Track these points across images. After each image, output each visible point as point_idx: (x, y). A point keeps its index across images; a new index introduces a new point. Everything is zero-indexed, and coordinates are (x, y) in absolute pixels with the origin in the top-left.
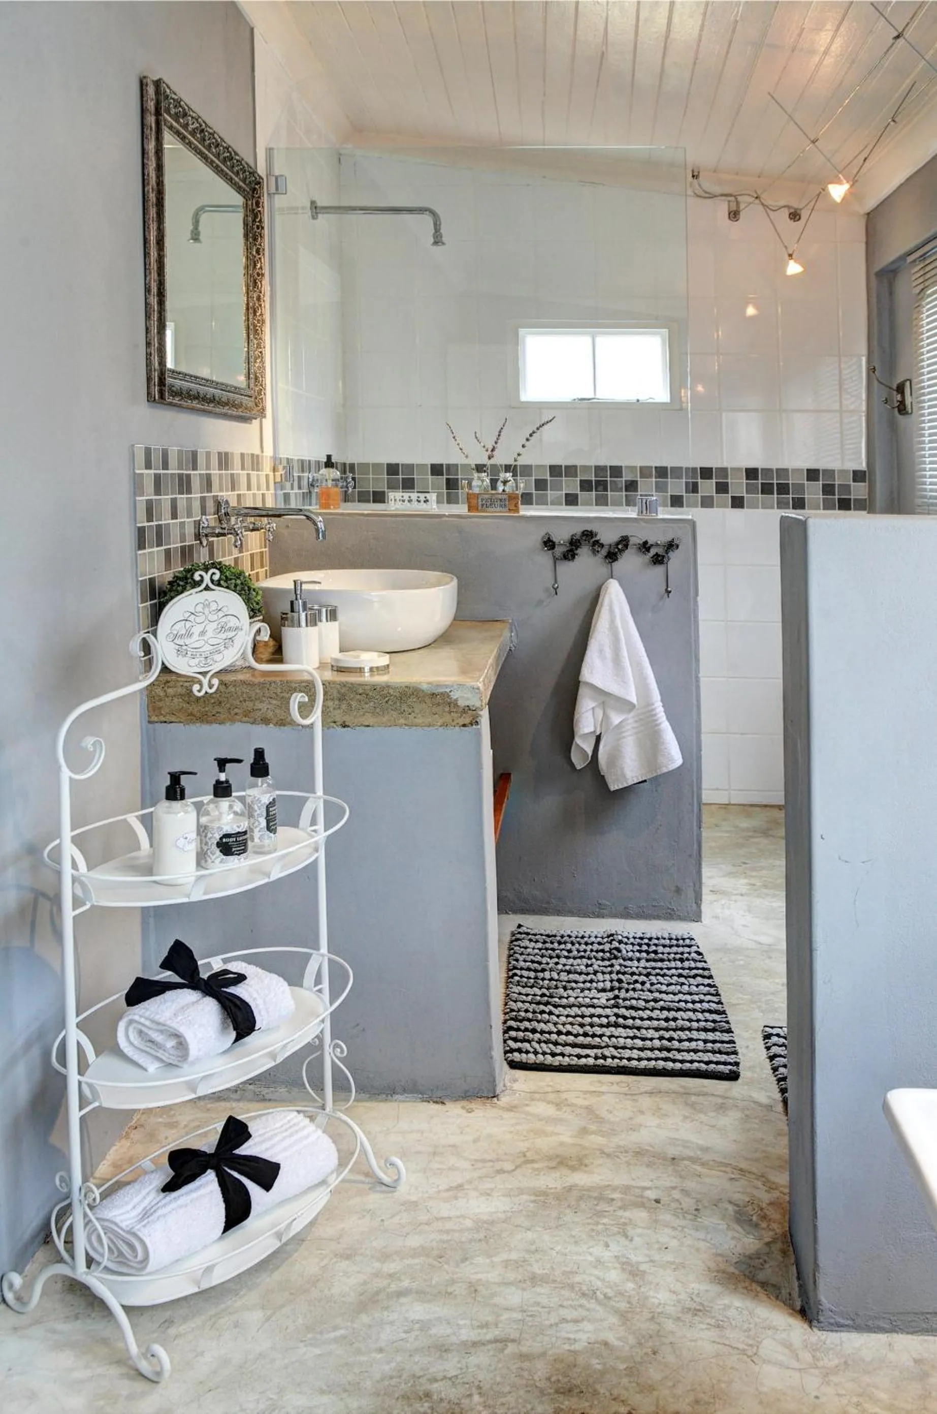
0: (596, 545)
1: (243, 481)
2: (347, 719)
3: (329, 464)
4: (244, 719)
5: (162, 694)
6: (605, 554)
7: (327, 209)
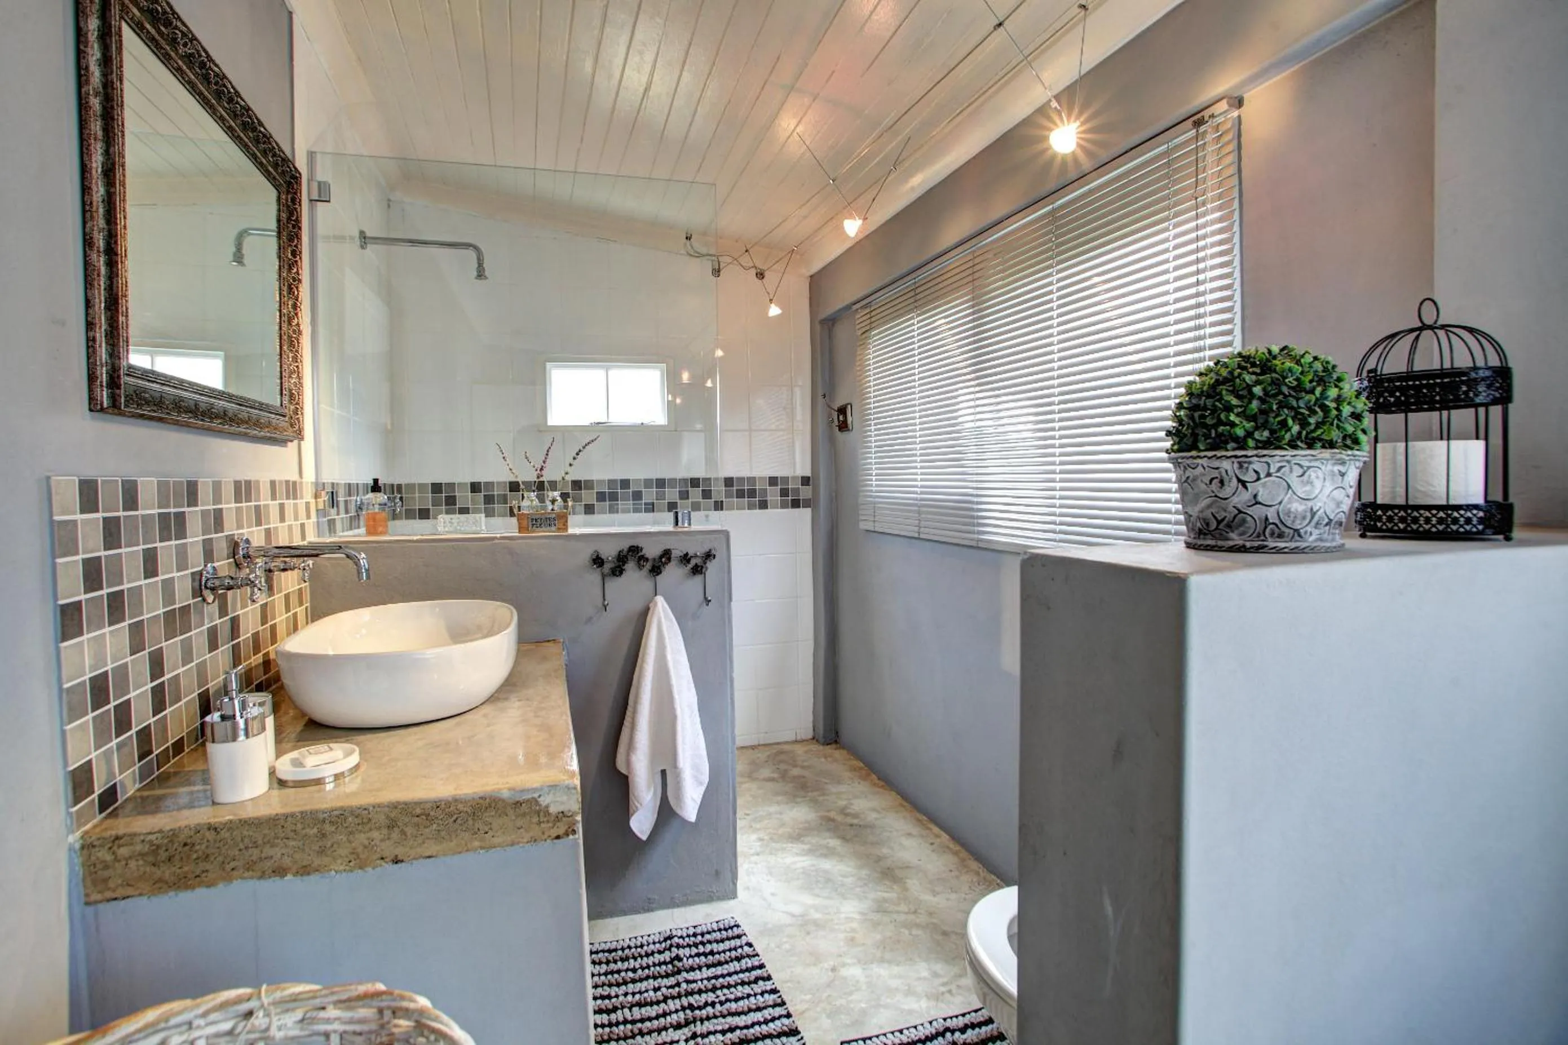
0: (641, 560)
1: (274, 513)
2: (400, 851)
3: (376, 487)
4: (246, 874)
5: (109, 858)
6: (650, 568)
7: (376, 240)
